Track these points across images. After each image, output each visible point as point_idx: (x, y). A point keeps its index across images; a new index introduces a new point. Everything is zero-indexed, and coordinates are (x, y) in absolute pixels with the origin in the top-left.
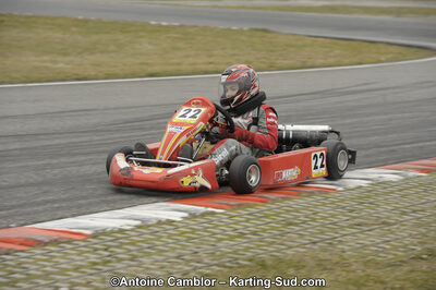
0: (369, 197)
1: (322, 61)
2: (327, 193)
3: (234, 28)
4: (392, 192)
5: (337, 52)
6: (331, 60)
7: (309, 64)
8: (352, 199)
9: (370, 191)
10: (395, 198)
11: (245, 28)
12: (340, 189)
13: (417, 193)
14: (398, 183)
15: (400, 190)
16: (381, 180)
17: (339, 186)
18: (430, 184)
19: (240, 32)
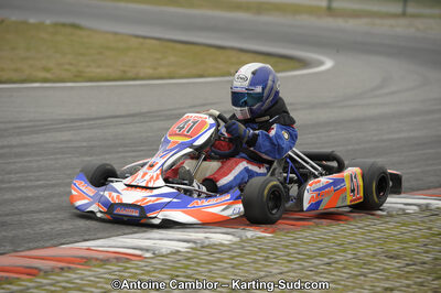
0: (187, 267)
1: (150, 71)
2: (128, 260)
3: (32, 21)
4: (220, 260)
5: (172, 59)
6: (163, 71)
7: (130, 75)
8: (162, 271)
9: (188, 259)
10: (224, 269)
11: (48, 22)
12: (148, 255)
13: (255, 261)
14: (230, 248)
15: (232, 258)
16: (207, 242)
17: (147, 250)
18: (275, 248)
19: (39, 26)
